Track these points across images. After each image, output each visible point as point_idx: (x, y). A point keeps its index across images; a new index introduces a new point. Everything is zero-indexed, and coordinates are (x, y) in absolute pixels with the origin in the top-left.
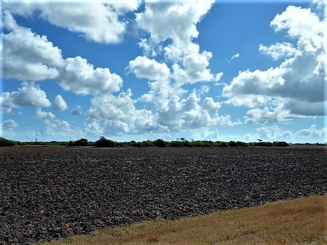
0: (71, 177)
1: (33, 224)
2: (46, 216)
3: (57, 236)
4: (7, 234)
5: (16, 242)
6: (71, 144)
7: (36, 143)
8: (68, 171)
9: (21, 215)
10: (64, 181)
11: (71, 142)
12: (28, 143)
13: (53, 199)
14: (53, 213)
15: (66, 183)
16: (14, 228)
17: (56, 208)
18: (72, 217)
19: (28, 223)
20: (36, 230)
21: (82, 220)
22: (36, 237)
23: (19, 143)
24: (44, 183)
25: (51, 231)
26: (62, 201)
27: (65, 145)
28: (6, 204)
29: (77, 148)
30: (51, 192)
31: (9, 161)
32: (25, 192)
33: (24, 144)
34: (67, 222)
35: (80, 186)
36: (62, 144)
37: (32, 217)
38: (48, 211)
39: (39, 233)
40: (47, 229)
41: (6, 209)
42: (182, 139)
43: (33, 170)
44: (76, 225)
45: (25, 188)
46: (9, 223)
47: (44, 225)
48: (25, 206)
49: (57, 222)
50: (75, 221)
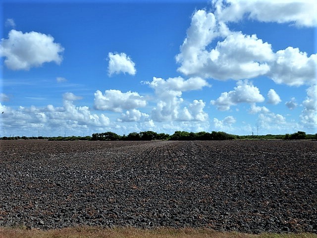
0: (291, 171)
1: (261, 213)
2: (272, 207)
3: (286, 229)
4: (240, 218)
5: (248, 227)
6: (287, 137)
7: (253, 137)
8: (288, 164)
9: (249, 203)
10: (285, 175)
11: (287, 135)
12: (246, 137)
13: (277, 191)
14: (278, 205)
15: (287, 177)
16: (245, 214)
17: (281, 201)
18: (299, 213)
19: (256, 212)
20: (264, 219)
21: (311, 218)
22: (265, 227)
23: (238, 137)
24: (265, 175)
25: (279, 223)
26: (286, 195)
27: (281, 138)
28: (235, 191)
29: (294, 141)
30: (273, 185)
31: (231, 152)
32: (249, 182)
33: (242, 137)
34: (295, 217)
35: (303, 181)
36: (278, 137)
37: (259, 206)
38: (273, 202)
39: (267, 223)
40: (275, 221)
41: (235, 196)
43: (253, 162)
44: (305, 222)
45: (248, 178)
46: (240, 209)
47: (271, 216)
48: (251, 195)
49: (284, 215)
50: (304, 217)
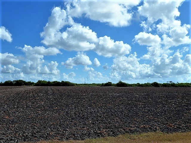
0: (104, 103)
1: (86, 128)
2: (93, 124)
3: (99, 136)
4: (74, 132)
5: (79, 137)
6: (103, 85)
7: (85, 84)
8: (102, 100)
9: (80, 122)
10: (100, 105)
11: (103, 84)
12: (81, 84)
13: (96, 115)
14: (96, 122)
15: (102, 107)
16: (78, 129)
17: (97, 120)
18: (106, 126)
19: (84, 127)
20: (88, 131)
21: (112, 128)
22: (88, 135)
23: (77, 84)
24: (90, 106)
25: (96, 133)
26: (100, 117)
27: (100, 85)
28: (73, 116)
29: (107, 87)
30: (94, 111)
31: (72, 93)
32: (82, 110)
33: (79, 85)
34: (104, 129)
35: (109, 109)
36: (98, 85)
37: (85, 124)
38: (93, 121)
39: (90, 133)
40: (94, 132)
41: (73, 119)
42: (170, 82)
43: (84, 99)
44: (109, 131)
45: (81, 108)
46: (75, 126)
47: (92, 129)
48: (82, 118)
49: (99, 128)
50: (108, 128)
